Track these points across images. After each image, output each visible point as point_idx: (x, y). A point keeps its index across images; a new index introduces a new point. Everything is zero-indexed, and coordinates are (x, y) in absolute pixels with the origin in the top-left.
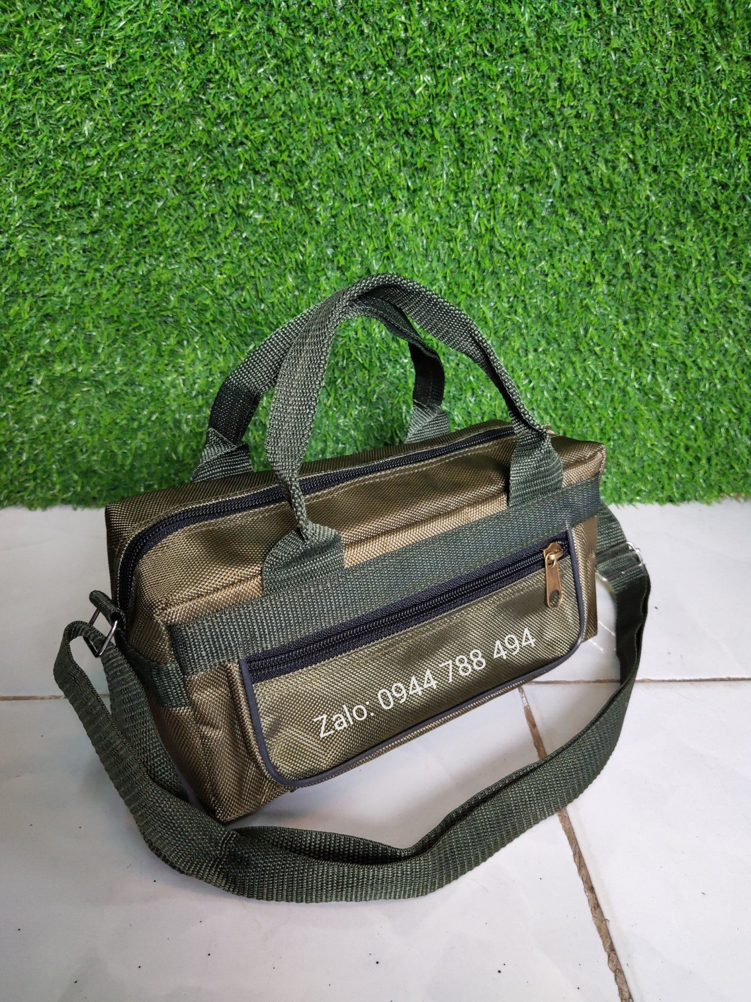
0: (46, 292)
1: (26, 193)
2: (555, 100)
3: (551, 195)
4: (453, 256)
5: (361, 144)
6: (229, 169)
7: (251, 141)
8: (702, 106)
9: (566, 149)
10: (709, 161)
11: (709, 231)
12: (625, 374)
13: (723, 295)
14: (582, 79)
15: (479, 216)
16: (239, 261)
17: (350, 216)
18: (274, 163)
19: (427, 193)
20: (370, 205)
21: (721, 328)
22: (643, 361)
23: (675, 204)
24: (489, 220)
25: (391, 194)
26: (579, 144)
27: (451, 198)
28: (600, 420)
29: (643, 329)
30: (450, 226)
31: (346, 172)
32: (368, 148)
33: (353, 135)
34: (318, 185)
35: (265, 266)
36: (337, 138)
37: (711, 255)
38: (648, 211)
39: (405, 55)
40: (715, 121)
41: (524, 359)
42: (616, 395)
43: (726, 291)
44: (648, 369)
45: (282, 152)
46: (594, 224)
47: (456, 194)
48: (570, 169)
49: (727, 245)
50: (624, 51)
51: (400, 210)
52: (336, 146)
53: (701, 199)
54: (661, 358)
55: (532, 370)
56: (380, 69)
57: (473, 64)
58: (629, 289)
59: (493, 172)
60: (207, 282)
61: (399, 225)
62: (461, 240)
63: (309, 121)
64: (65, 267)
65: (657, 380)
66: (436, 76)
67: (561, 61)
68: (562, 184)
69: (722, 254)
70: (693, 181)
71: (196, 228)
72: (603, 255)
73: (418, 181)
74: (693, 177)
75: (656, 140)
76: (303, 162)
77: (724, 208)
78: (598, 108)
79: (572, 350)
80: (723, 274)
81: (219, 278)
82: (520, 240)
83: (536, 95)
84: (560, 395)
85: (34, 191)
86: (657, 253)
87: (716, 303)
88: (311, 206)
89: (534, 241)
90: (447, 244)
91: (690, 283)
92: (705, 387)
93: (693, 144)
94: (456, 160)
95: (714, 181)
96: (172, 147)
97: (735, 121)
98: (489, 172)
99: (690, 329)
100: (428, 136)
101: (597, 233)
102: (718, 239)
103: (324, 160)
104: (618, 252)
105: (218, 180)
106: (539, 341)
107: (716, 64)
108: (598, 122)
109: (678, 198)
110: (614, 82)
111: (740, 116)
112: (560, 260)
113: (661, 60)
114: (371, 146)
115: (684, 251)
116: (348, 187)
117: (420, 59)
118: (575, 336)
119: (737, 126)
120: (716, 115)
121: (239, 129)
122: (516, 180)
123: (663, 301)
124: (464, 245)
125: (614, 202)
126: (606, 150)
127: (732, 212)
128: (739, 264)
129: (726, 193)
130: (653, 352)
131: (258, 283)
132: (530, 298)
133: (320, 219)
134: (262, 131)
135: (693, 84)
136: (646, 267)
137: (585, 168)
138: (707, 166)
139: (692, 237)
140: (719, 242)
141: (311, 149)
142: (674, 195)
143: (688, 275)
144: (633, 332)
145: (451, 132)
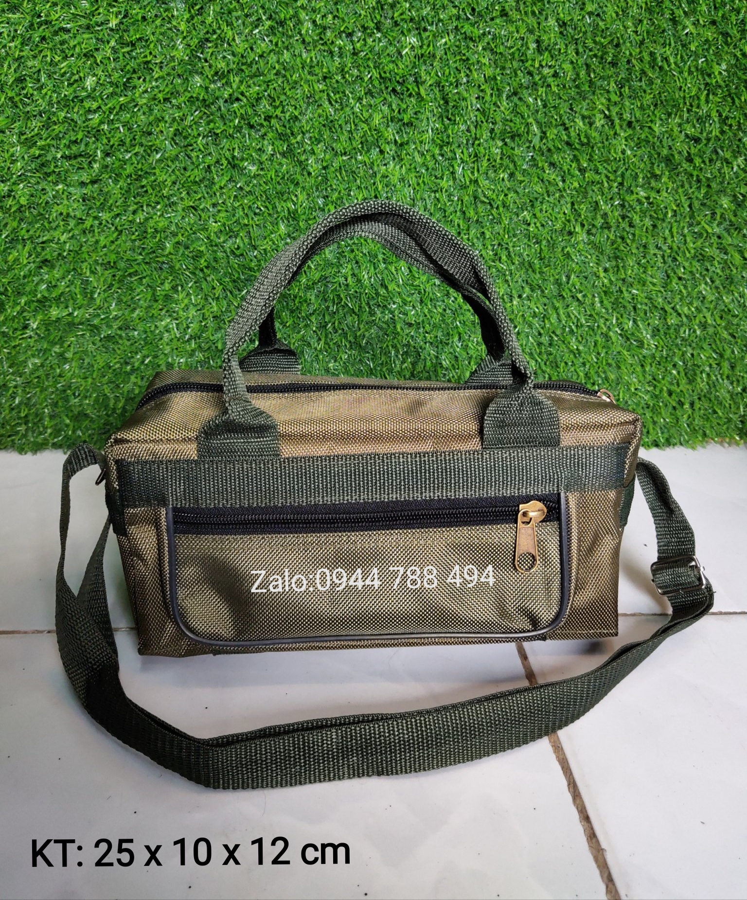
0: (45, 239)
1: (29, 143)
2: (533, 60)
3: (531, 148)
4: (439, 206)
5: (351, 101)
6: (225, 124)
7: (246, 97)
8: (673, 66)
9: (545, 106)
10: (681, 117)
11: (683, 182)
12: (607, 320)
13: (699, 244)
14: (559, 41)
15: (463, 168)
16: (234, 210)
17: (340, 168)
18: (268, 118)
19: (414, 147)
20: (359, 158)
21: (698, 275)
22: (624, 307)
23: (650, 157)
24: (472, 173)
25: (380, 148)
26: (557, 102)
27: (437, 151)
28: (584, 364)
29: (623, 276)
30: (436, 177)
31: (337, 126)
32: (358, 105)
33: (344, 92)
34: (311, 138)
35: (259, 215)
36: (328, 95)
37: (686, 206)
38: (624, 164)
39: (393, 18)
40: (686, 79)
41: (509, 304)
42: (600, 340)
43: (702, 240)
44: (629, 315)
45: (276, 107)
46: (573, 176)
47: (441, 147)
48: (549, 125)
49: (701, 196)
50: (598, 15)
51: (389, 162)
52: (327, 103)
53: (675, 153)
54: (641, 304)
55: (517, 315)
56: (369, 31)
57: (456, 27)
58: (608, 237)
59: (476, 127)
60: (202, 230)
61: (387, 177)
62: (446, 191)
63: (302, 79)
64: (65, 214)
65: (638, 326)
66: (421, 38)
67: (539, 24)
68: (541, 139)
69: (696, 204)
70: (666, 135)
71: (192, 178)
72: (582, 206)
73: (405, 136)
74: (666, 132)
75: (630, 97)
76: (296, 117)
77: (697, 161)
78: (574, 68)
79: (555, 297)
80: (699, 224)
81: (214, 226)
82: (502, 191)
83: (516, 56)
84: (545, 340)
85: (37, 142)
86: (635, 204)
87: (693, 251)
88: (303, 158)
89: (516, 192)
90: (433, 195)
91: (667, 232)
92: (684, 332)
93: (666, 100)
94: (441, 117)
95: (687, 136)
96: (171, 102)
97: (704, 80)
98: (472, 128)
99: (668, 277)
100: (414, 93)
101: (576, 184)
102: (692, 190)
103: (316, 115)
104: (596, 203)
105: (214, 133)
106: (522, 287)
107: (684, 28)
108: (574, 81)
109: (652, 152)
110: (590, 43)
111: (709, 75)
112: (541, 210)
113: (633, 24)
114: (360, 103)
115: (660, 202)
116: (338, 140)
117: (406, 22)
118: (558, 283)
119: (707, 84)
120: (686, 74)
121: (234, 86)
122: (498, 135)
123: (641, 249)
124: (450, 195)
125: (591, 155)
126: (582, 107)
127: (705, 164)
128: (714, 214)
129: (699, 147)
130: (633, 299)
131: (251, 230)
132: (513, 247)
133: (311, 170)
134: (257, 88)
135: (664, 45)
136: (623, 217)
137: (564, 124)
138: (679, 121)
139: (667, 189)
140: (693, 193)
141: (304, 106)
142: (649, 149)
143: (664, 225)
144: (613, 279)
145: (436, 91)
